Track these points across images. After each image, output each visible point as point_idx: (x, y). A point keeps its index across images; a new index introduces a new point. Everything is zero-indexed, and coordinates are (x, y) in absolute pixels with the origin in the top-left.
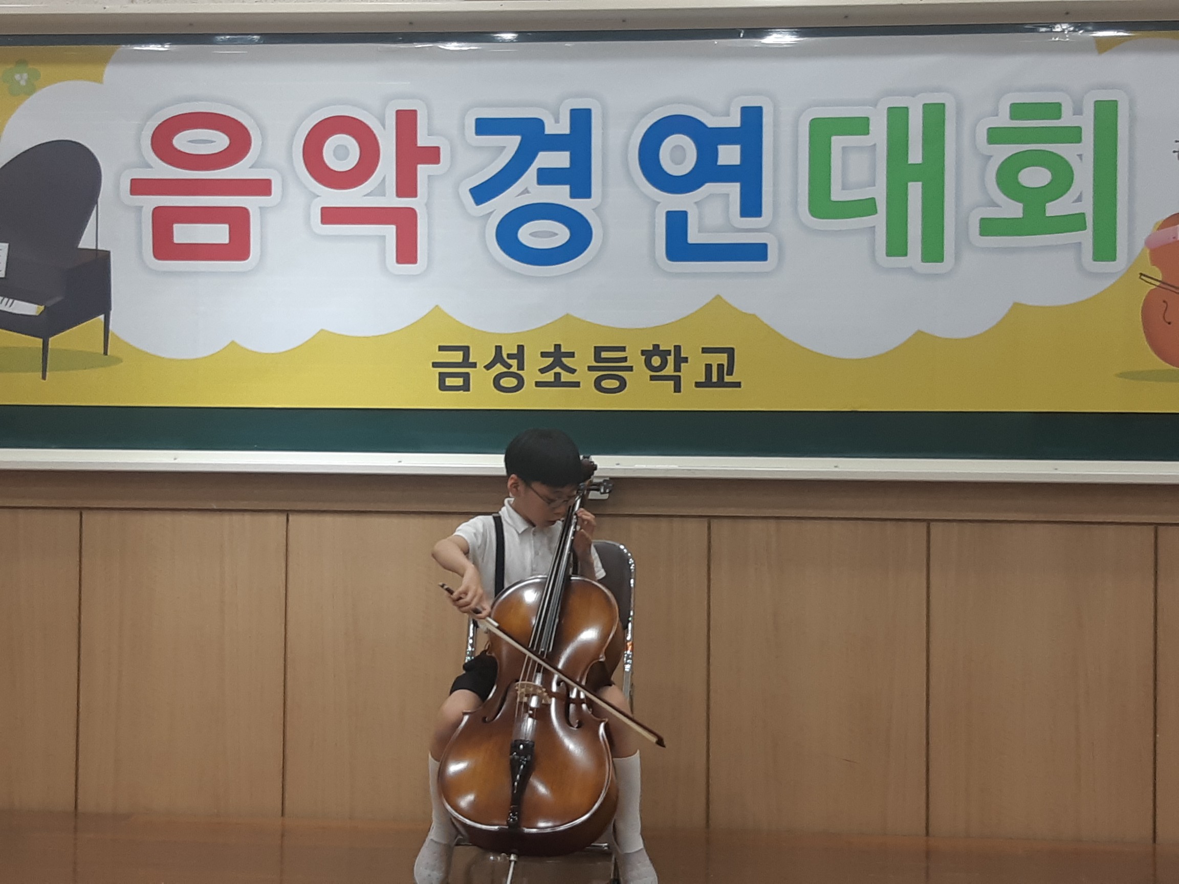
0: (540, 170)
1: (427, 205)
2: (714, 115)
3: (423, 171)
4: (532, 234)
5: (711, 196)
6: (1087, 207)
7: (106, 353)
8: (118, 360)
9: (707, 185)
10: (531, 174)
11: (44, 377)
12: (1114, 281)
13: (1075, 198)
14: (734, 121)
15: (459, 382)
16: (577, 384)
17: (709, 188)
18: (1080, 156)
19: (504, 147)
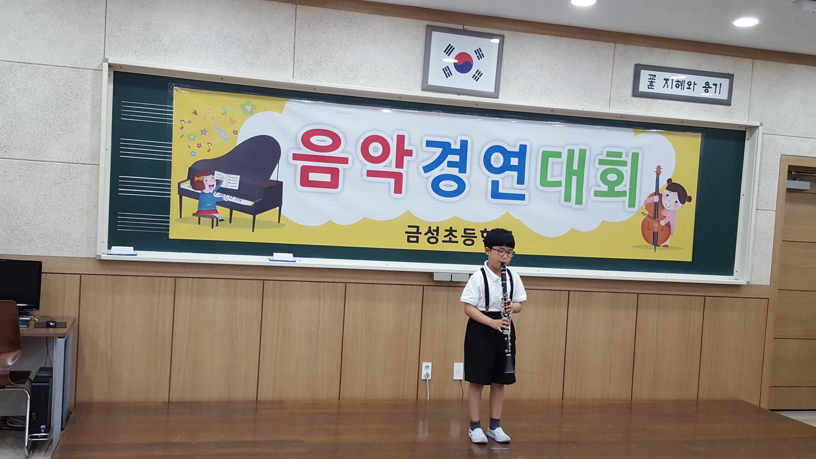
0: (448, 161)
1: (407, 172)
2: (510, 146)
3: (406, 158)
4: (444, 185)
5: (508, 176)
6: (627, 189)
7: (279, 222)
8: (283, 225)
9: (507, 172)
10: (445, 163)
11: (253, 231)
12: (633, 214)
13: (624, 185)
14: (517, 149)
15: (415, 239)
16: (457, 242)
17: (507, 173)
18: (626, 171)
19: (436, 152)
